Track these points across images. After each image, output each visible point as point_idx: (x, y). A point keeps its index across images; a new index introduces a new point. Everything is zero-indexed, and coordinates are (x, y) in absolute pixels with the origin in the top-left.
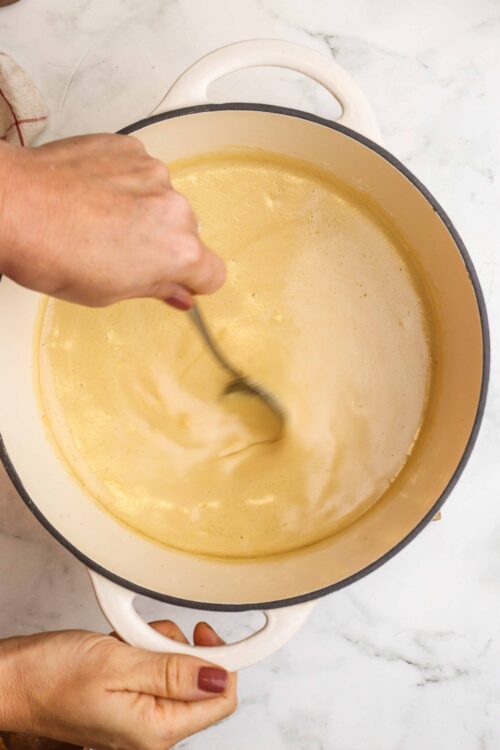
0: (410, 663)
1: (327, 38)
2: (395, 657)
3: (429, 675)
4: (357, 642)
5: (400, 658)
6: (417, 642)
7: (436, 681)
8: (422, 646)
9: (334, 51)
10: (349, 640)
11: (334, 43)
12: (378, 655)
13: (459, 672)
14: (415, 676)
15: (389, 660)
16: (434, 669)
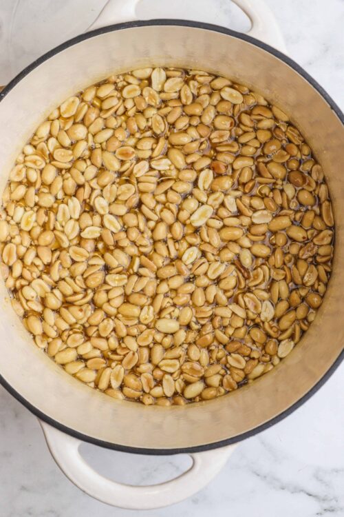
0: (310, 495)
2: (297, 490)
3: (326, 505)
4: (265, 477)
5: (302, 491)
6: (317, 477)
7: (333, 510)
8: (321, 480)
10: (258, 475)
12: (283, 489)
14: (314, 506)
15: (292, 493)
16: (331, 500)
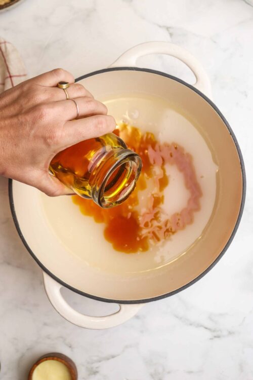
0: (206, 328)
1: (168, 28)
2: (199, 326)
3: (215, 334)
4: (181, 318)
5: (201, 326)
6: (210, 318)
7: (219, 337)
8: (212, 320)
9: (171, 35)
10: (177, 317)
11: (171, 31)
12: (191, 324)
13: (230, 333)
14: (209, 334)
15: (197, 327)
16: (218, 331)
